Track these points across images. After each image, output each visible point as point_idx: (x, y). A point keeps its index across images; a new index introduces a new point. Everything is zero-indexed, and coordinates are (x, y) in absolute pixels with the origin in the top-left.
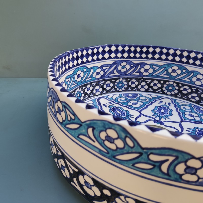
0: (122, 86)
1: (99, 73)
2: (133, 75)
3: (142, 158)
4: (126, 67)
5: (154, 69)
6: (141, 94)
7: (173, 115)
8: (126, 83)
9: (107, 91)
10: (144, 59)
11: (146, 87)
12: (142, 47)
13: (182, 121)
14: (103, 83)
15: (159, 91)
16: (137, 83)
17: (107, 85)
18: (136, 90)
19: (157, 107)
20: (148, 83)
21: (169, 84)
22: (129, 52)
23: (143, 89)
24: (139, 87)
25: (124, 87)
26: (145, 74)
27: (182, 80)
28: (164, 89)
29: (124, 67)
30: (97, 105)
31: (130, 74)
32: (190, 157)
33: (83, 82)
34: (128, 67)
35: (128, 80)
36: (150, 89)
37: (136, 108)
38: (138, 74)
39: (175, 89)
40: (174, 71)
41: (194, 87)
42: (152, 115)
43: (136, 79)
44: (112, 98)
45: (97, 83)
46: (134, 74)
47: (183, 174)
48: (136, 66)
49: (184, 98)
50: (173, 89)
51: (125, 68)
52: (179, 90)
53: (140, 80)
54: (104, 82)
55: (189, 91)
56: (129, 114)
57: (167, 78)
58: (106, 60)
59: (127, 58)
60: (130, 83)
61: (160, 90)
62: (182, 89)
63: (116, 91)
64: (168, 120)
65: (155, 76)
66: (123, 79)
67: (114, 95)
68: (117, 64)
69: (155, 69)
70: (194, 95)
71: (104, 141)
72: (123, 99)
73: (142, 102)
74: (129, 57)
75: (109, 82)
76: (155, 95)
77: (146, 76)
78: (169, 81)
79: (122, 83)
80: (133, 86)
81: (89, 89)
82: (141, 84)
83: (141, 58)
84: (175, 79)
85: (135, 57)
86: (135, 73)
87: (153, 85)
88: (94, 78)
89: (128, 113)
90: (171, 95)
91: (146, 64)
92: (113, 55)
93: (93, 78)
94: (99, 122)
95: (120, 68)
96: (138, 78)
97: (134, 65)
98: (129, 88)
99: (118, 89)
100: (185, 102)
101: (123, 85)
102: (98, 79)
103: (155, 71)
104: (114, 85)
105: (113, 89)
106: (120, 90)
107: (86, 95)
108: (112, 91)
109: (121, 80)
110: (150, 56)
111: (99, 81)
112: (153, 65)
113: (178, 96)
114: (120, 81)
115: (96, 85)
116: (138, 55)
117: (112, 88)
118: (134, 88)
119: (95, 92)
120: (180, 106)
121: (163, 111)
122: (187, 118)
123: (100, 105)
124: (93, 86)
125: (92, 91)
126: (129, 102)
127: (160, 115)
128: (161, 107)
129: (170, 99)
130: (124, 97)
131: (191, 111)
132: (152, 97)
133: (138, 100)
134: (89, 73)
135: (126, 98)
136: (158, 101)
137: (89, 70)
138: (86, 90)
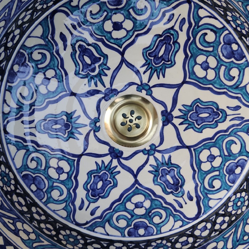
6: (122, 236)
7: (87, 174)
9: (185, 235)
13: (79, 157)
14: (196, 243)
17: (188, 243)
18: (129, 244)
19: (105, 196)
21: (73, 246)
23: (118, 246)
25: (153, 247)
27: (53, 245)
28: (82, 242)
30: (202, 198)
33: (240, 223)
36: (105, 245)
37: (140, 192)
39: (63, 236)
41: (34, 226)
44: (175, 222)
50: (67, 237)
52: (58, 233)
54: (196, 245)
55: (42, 225)
56: (155, 176)
61: (88, 241)
63: (167, 239)
64: (99, 160)
67: (170, 230)
70: (36, 217)
72: (157, 220)
73: (126, 210)
75: (186, 247)
76: (99, 233)
81: (222, 224)
89: (156, 178)
90: (71, 229)
93: (221, 239)
98: (143, 247)
99: (164, 242)
100: (54, 211)
102: (209, 244)
104: (173, 247)
105: (173, 241)
106: (159, 242)
107: (223, 213)
108: (175, 237)
111: (206, 242)
113: (61, 225)
115: (210, 233)
117: (177, 242)
118: (135, 247)
119: (207, 226)
120: (67, 199)
121: (100, 184)
122: (69, 164)
123: (198, 197)
124: (216, 231)
125: (214, 223)
126: (148, 211)
127: (107, 173)
128: (98, 195)
129: (74, 222)
130: (154, 224)
131: (55, 184)
132: (104, 227)
133: (132, 216)
134: (235, 239)
135: (150, 223)
136: (98, 213)
137: (237, 243)
138: (227, 219)
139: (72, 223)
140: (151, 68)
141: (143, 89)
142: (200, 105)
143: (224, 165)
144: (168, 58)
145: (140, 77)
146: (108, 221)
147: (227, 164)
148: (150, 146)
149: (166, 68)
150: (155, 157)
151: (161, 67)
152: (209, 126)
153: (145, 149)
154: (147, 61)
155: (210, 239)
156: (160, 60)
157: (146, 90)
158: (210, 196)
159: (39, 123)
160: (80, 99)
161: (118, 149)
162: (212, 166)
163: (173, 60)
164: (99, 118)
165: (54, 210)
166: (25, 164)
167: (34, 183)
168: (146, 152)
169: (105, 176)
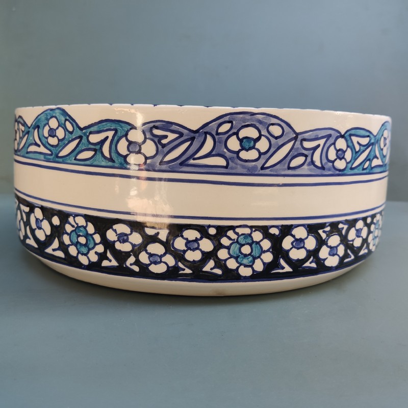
3: (82, 144)
32: (129, 127)
47: (127, 155)
71: (47, 138)
94: (42, 115)
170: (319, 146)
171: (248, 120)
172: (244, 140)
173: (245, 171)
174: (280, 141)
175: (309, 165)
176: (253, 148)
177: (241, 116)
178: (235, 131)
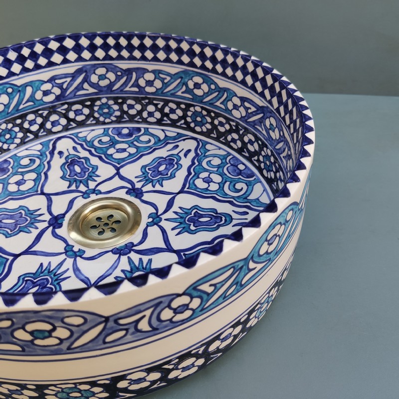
0: (110, 113)
1: (49, 92)
2: (127, 92)
4: (107, 76)
5: (162, 80)
6: (148, 128)
7: (175, 177)
8: (116, 107)
9: (77, 123)
10: (139, 60)
11: (158, 115)
12: (129, 37)
13: (181, 191)
15: (181, 124)
16: (138, 107)
17: (75, 111)
18: (140, 120)
19: (157, 159)
20: (159, 106)
21: (195, 111)
22: (106, 47)
23: (152, 118)
24: (145, 115)
25: (114, 115)
26: (149, 89)
27: (212, 104)
28: (189, 119)
29: (102, 77)
30: (47, 153)
31: (119, 90)
33: (13, 112)
34: (111, 76)
35: (120, 101)
36: (165, 118)
37: (116, 161)
38: (136, 89)
39: (207, 122)
40: (197, 86)
41: (233, 121)
42: (136, 177)
43: (135, 99)
44: (86, 136)
45: (51, 110)
46: (127, 89)
48: (127, 75)
49: (221, 139)
50: (203, 122)
51: (106, 78)
52: (212, 124)
53: (143, 102)
54: (66, 106)
55: (227, 127)
56: (94, 173)
57: (188, 99)
58: (57, 67)
59: (104, 59)
60: (125, 107)
61: (183, 121)
62: (216, 122)
63: (98, 123)
64: (158, 187)
65: (169, 94)
66: (108, 98)
67: (93, 130)
68: (86, 71)
69: (166, 81)
70: (235, 136)
72: (106, 139)
73: (137, 148)
74: (108, 57)
75: (78, 107)
76: (172, 132)
77: (152, 94)
78: (194, 106)
79: (109, 107)
80: (132, 112)
81: (34, 122)
82: (146, 110)
83: (132, 58)
84: (201, 102)
85: (120, 58)
86: (130, 87)
87: (168, 112)
88: (39, 102)
89: (94, 171)
90: (201, 133)
91: (146, 71)
92: (72, 56)
93: (37, 103)
95: (94, 79)
96: (138, 97)
97: (123, 72)
98: (125, 116)
99: (102, 119)
101: (112, 110)
102: (51, 102)
103: (165, 85)
104: (92, 111)
105: (92, 119)
106: (107, 120)
107: (28, 134)
108: (89, 122)
109: (104, 100)
110: (149, 54)
111: (55, 106)
112: (160, 72)
113: (212, 135)
114: (103, 104)
115: (49, 114)
116: (125, 53)
117: (88, 117)
118: (135, 116)
119: (51, 127)
120: (204, 158)
121: (162, 168)
122: (195, 186)
123: (52, 153)
124: (41, 116)
125: (42, 126)
126: (113, 146)
127: (151, 178)
128: (166, 160)
129: (199, 140)
130: (109, 136)
131: (216, 169)
132: (166, 136)
133: (132, 143)
134: (22, 95)
135: (114, 137)
136: (170, 146)
137: (20, 89)
138: (26, 125)
139: (201, 140)
140: (55, 275)
141: (75, 252)
142: (9, 231)
143: (8, 176)
144: (26, 284)
145: (75, 266)
146: (160, 140)
147: (5, 176)
148: (90, 197)
149: (34, 274)
150: (88, 187)
151: (41, 275)
152: (8, 211)
153: (97, 194)
154: (58, 284)
155: (50, 108)
156: (39, 283)
157: (73, 251)
158: (39, 153)
159: (227, 223)
160: (167, 246)
161: (131, 196)
162: (23, 176)
163: (21, 281)
164: (148, 226)
165: (220, 149)
166: (249, 186)
167: (241, 171)
168: (96, 192)
169: (154, 175)
170: (144, 316)
171: (32, 317)
172: (35, 333)
173: (49, 353)
174: (85, 328)
175: (133, 333)
176: (50, 336)
177: (21, 315)
178: (20, 326)
